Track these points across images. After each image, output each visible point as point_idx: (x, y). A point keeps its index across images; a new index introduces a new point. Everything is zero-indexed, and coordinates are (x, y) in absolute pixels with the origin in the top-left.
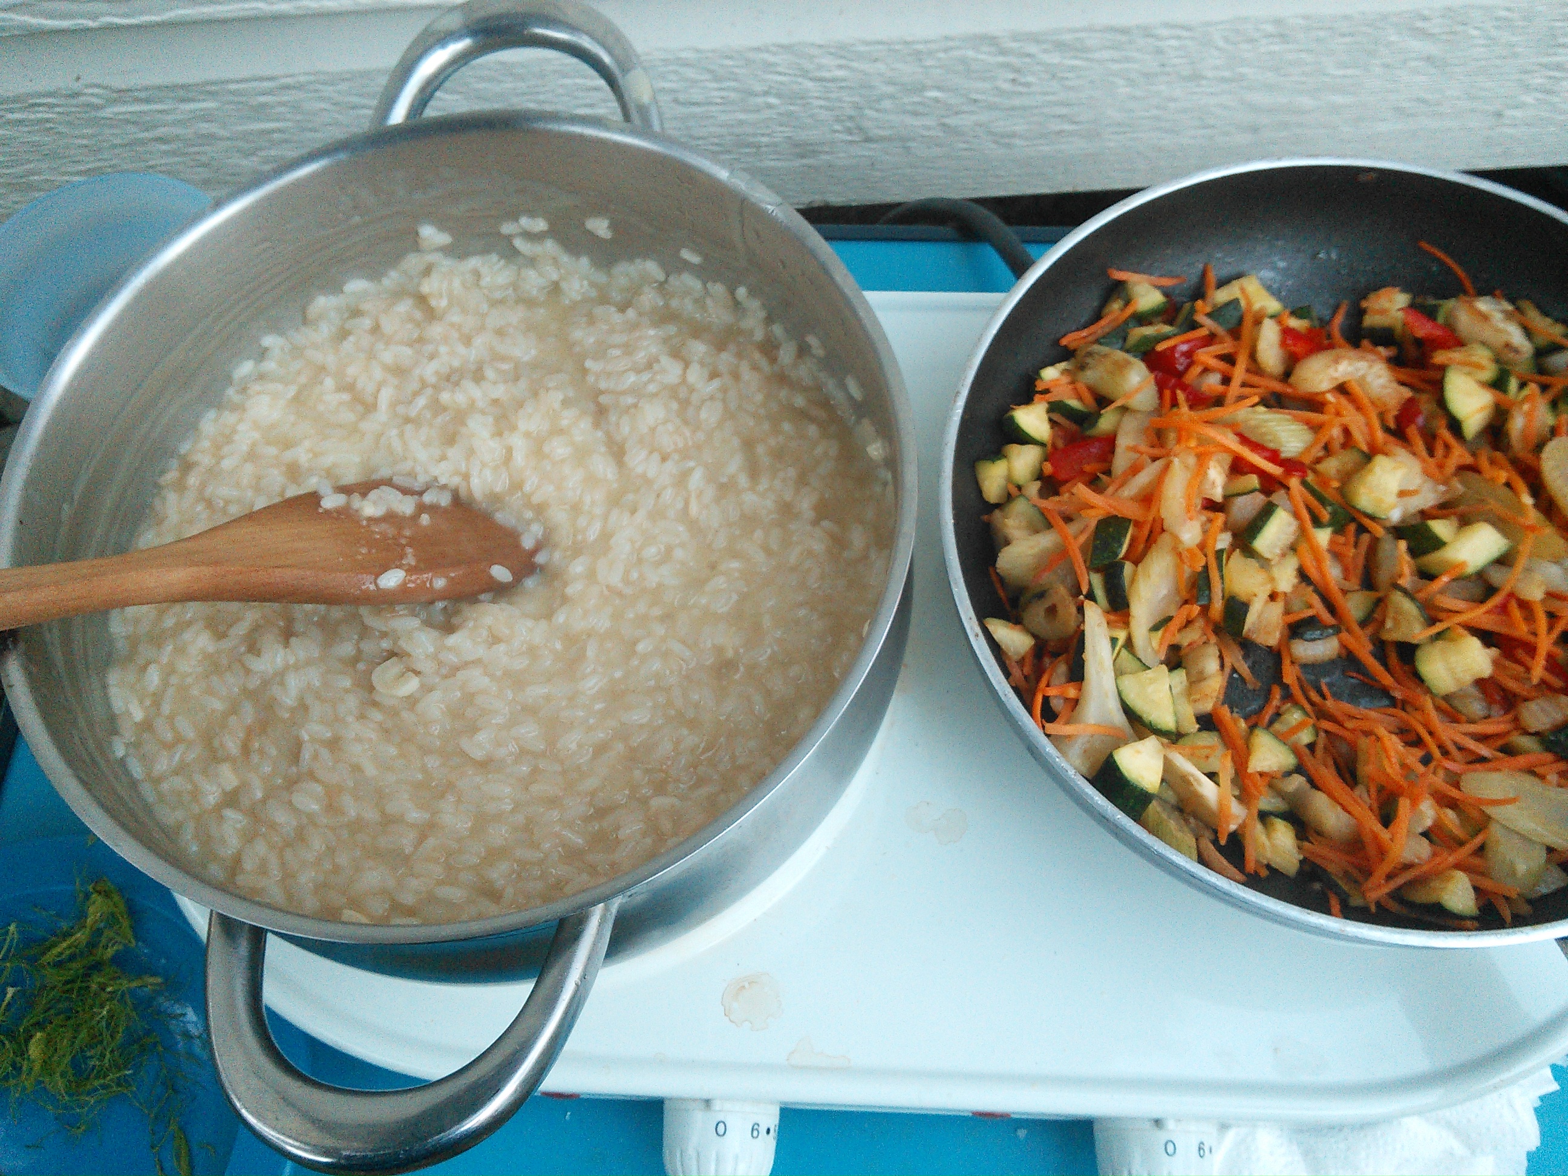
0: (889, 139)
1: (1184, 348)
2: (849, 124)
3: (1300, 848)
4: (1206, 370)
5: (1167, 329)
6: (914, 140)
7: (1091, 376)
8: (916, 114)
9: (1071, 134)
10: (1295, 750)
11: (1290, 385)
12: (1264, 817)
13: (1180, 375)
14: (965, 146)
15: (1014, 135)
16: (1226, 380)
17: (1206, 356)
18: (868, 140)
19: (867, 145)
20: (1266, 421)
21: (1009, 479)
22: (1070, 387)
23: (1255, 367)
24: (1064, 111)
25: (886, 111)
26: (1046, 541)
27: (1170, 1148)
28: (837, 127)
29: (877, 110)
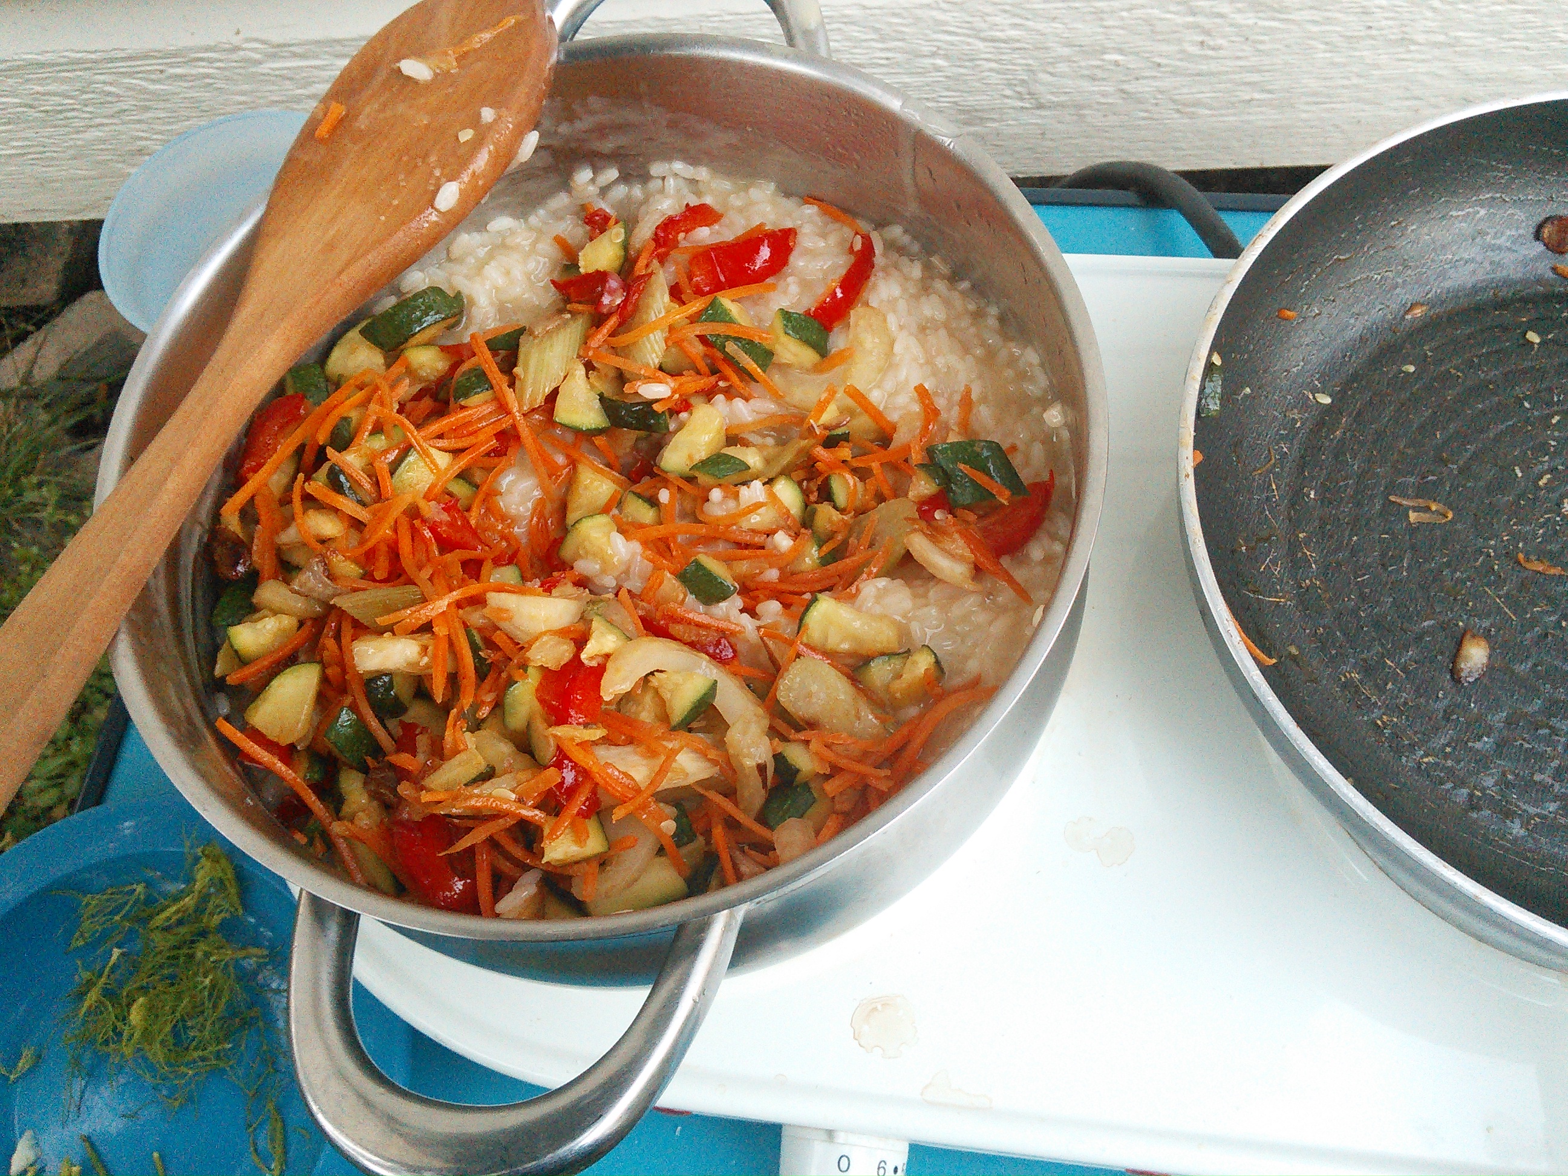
0: (1062, 105)
2: (1018, 89)
6: (1090, 107)
8: (1093, 78)
9: (1261, 103)
14: (1145, 115)
15: (1197, 104)
18: (1040, 107)
19: (1038, 112)
24: (1255, 77)
25: (1063, 76)
28: (1008, 92)
29: (1051, 74)
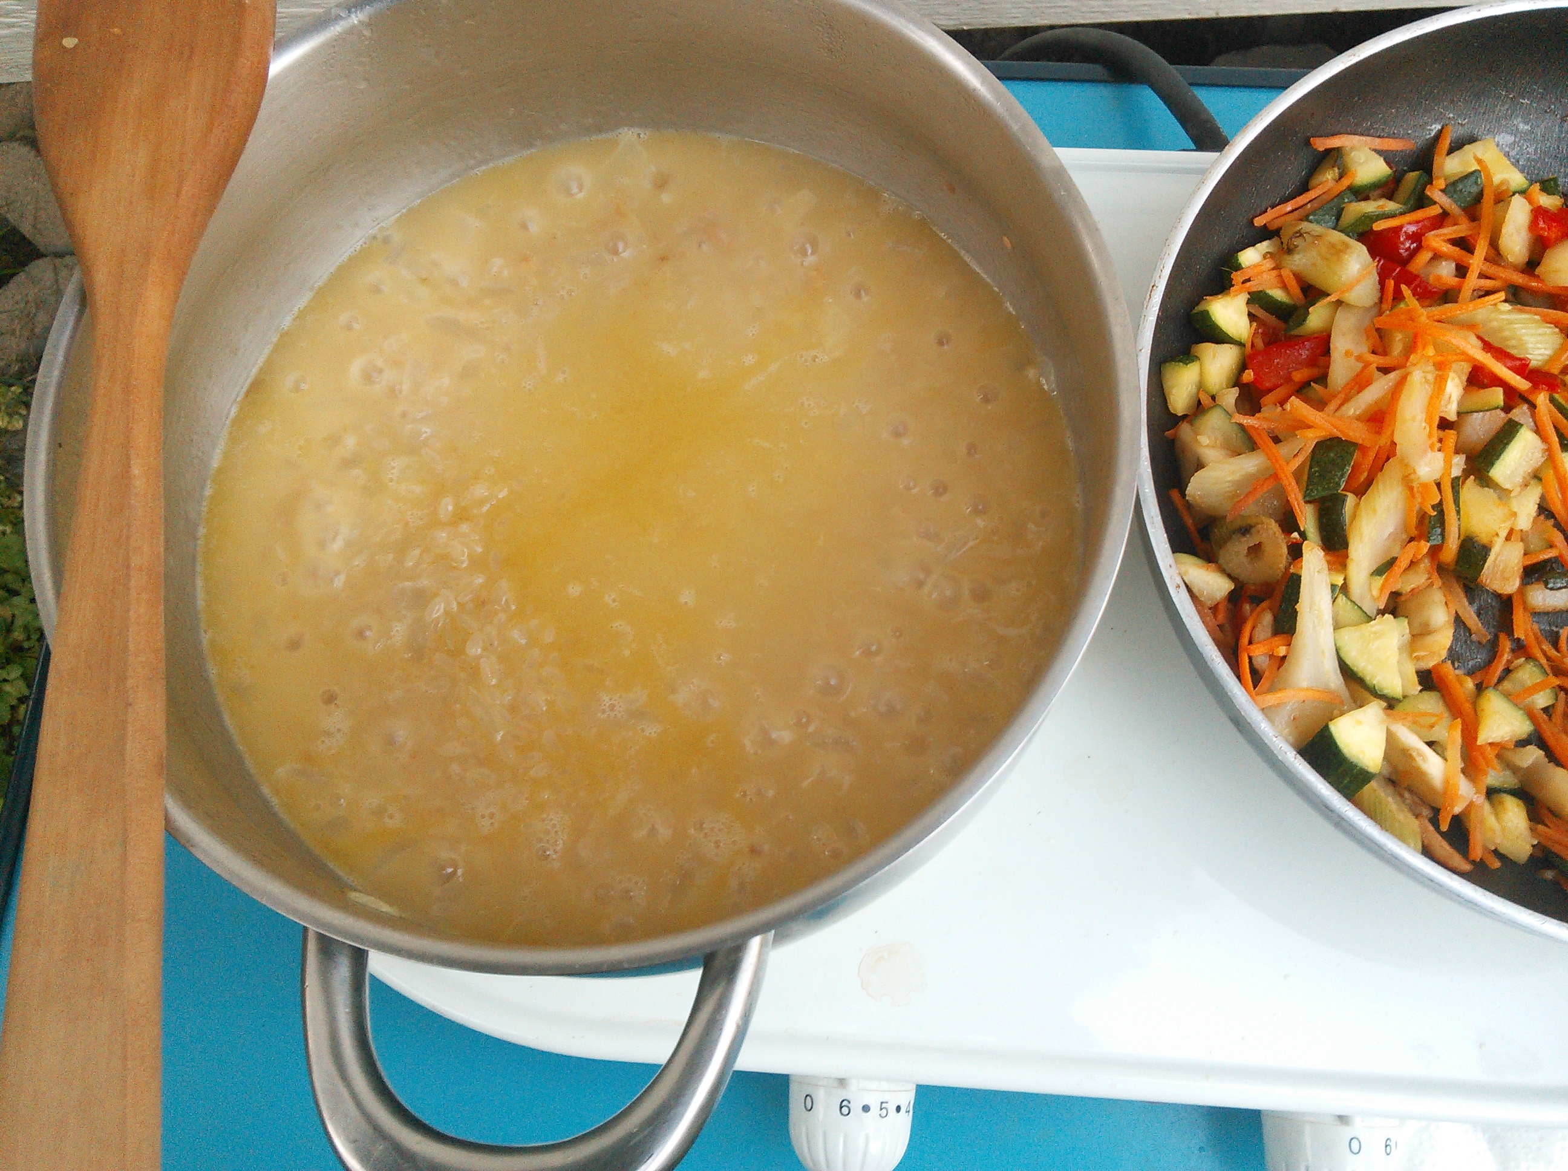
1: (1412, 229)
3: (1532, 830)
4: (1437, 257)
5: (1391, 206)
7: (1299, 261)
10: (1531, 715)
11: (1538, 278)
12: (1491, 793)
13: (1406, 262)
16: (1462, 271)
17: (1437, 240)
20: (1511, 322)
21: (1201, 386)
22: (1275, 273)
23: (1495, 254)
26: (1250, 464)
27: (1354, 1146)
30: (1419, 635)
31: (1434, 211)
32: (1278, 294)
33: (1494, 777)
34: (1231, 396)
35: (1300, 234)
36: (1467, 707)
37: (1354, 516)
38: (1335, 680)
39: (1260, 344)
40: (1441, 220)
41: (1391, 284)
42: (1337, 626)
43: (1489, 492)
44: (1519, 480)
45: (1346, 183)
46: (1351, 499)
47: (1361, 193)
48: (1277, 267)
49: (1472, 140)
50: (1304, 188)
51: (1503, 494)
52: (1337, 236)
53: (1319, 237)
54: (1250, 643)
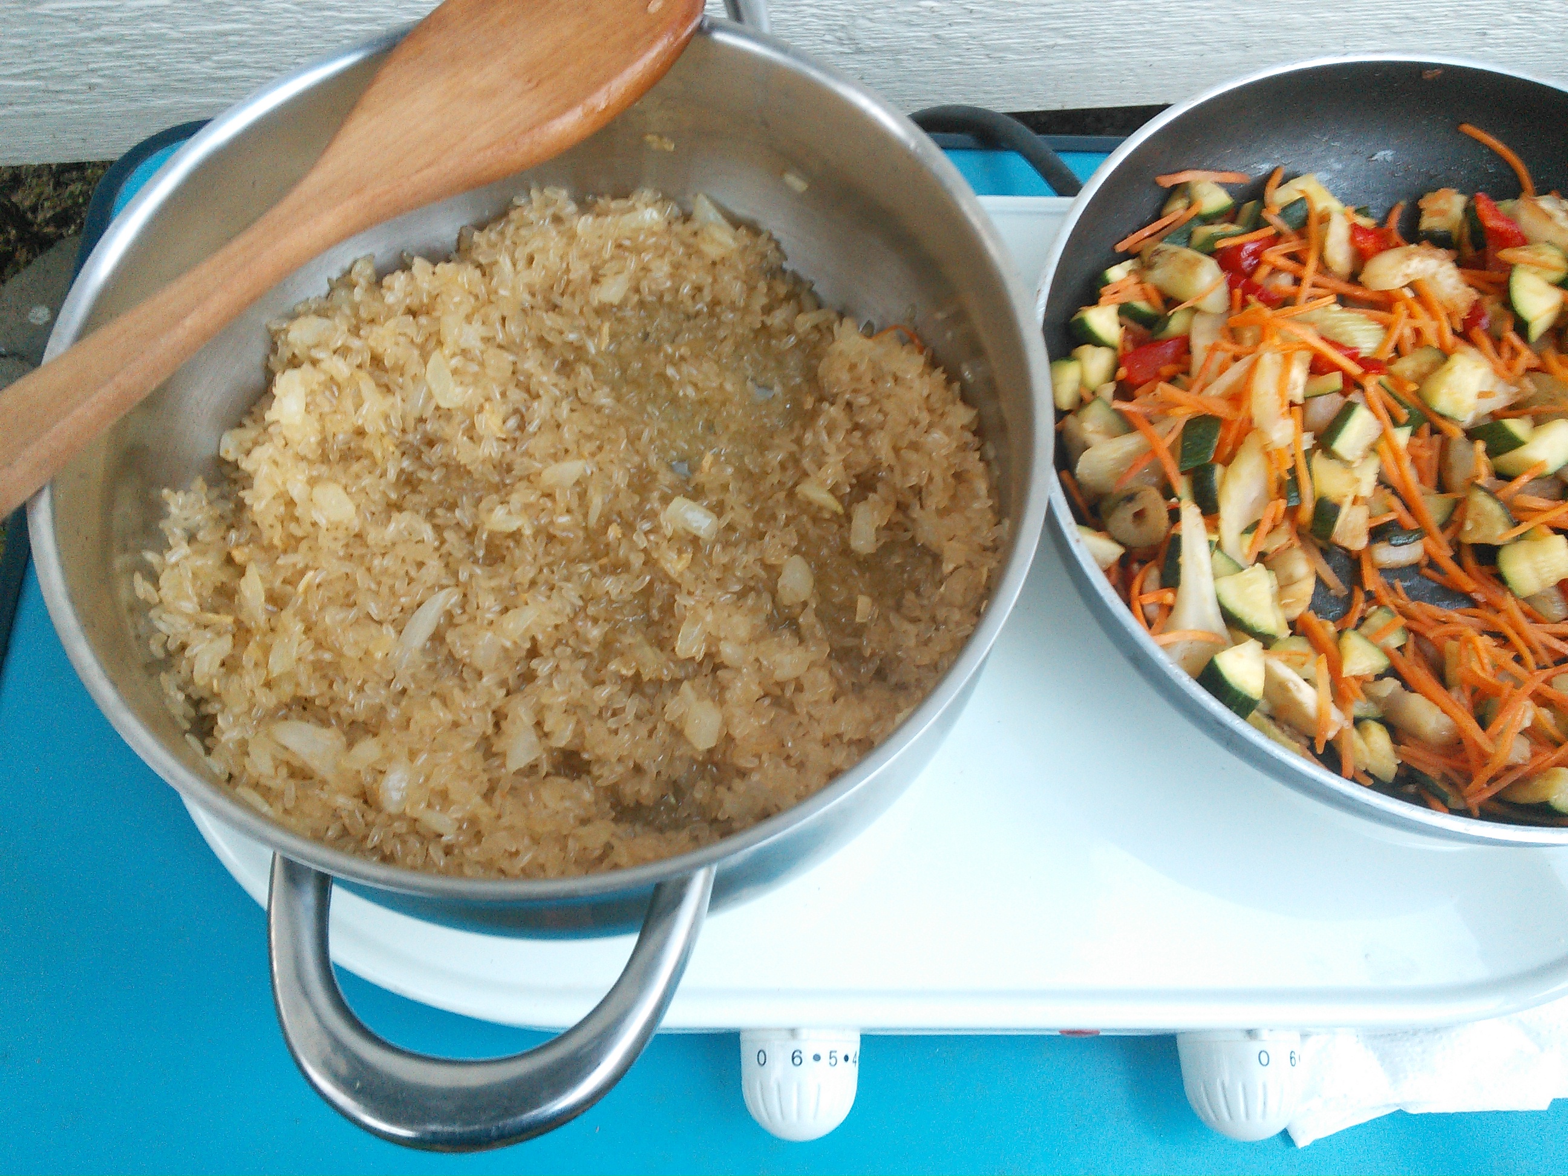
0: (878, 50)
1: (1251, 247)
2: (839, 34)
3: (1396, 752)
4: (1275, 270)
5: (1234, 228)
6: (906, 51)
7: (1158, 275)
8: (909, 24)
9: (1065, 48)
10: (1387, 652)
11: (1360, 284)
12: (1357, 722)
13: (1250, 275)
14: (958, 59)
15: (1007, 49)
16: (1297, 281)
17: (1274, 256)
18: (859, 51)
19: (857, 57)
20: (1342, 320)
21: (1082, 383)
22: (1138, 287)
23: (1324, 267)
24: (1059, 24)
25: (880, 21)
26: (1129, 444)
27: (1263, 1059)
28: (828, 38)
29: (870, 20)
30: (1285, 585)
31: (1269, 231)
32: (1142, 306)
33: (1359, 707)
34: (1109, 389)
35: (1158, 253)
36: (1331, 646)
37: (1223, 483)
38: (1217, 624)
39: (1130, 347)
40: (1276, 239)
41: (1238, 292)
42: (1216, 577)
43: (1334, 463)
44: (1359, 453)
45: (1193, 211)
46: (1219, 470)
47: (1207, 219)
48: (1140, 282)
49: (1295, 176)
50: (1158, 216)
51: (1347, 464)
52: (1189, 253)
53: (1175, 254)
54: (1141, 593)
